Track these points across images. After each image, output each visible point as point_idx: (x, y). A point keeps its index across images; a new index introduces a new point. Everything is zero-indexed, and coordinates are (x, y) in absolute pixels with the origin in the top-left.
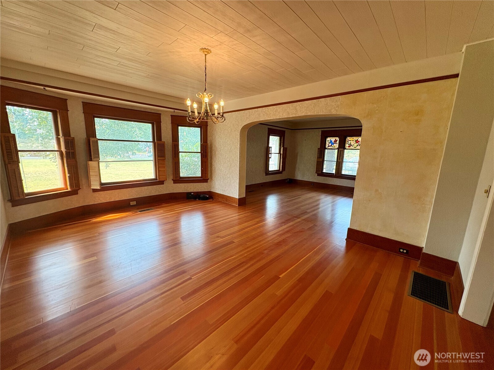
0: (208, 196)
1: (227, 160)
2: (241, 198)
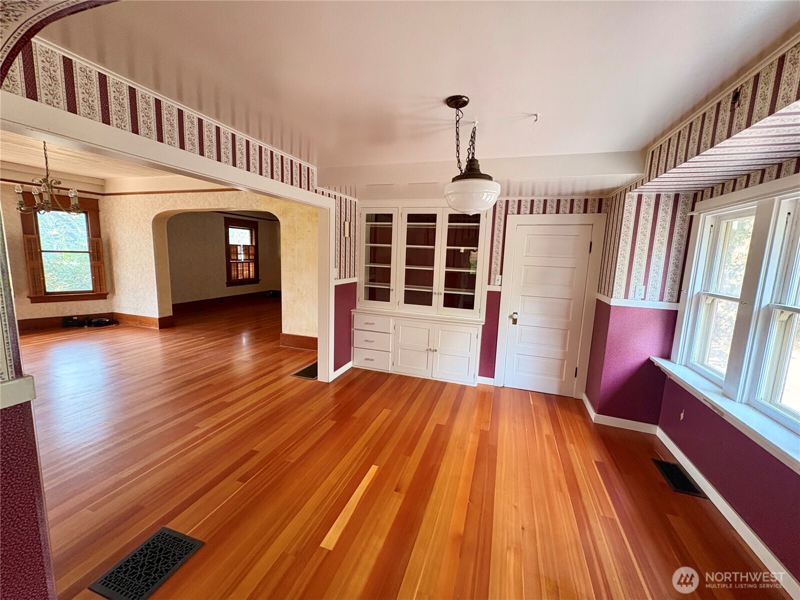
0: (107, 320)
1: (136, 263)
2: (163, 318)
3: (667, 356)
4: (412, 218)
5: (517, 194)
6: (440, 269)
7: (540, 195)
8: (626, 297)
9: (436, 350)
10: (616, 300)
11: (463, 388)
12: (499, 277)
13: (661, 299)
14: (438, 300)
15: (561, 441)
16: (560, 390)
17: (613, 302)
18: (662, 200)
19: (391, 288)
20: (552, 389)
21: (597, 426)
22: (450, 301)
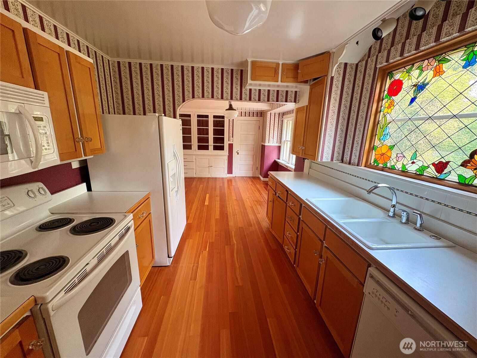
3: (279, 159)
4: (199, 116)
5: (241, 109)
6: (211, 136)
7: (244, 110)
8: (269, 143)
9: (212, 166)
10: (267, 144)
11: (223, 178)
12: (232, 138)
13: (277, 143)
14: (211, 148)
15: (255, 185)
16: (253, 175)
17: (266, 144)
18: (276, 115)
19: (192, 144)
20: (251, 175)
21: (263, 181)
22: (216, 148)
